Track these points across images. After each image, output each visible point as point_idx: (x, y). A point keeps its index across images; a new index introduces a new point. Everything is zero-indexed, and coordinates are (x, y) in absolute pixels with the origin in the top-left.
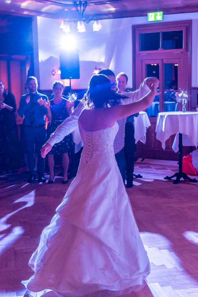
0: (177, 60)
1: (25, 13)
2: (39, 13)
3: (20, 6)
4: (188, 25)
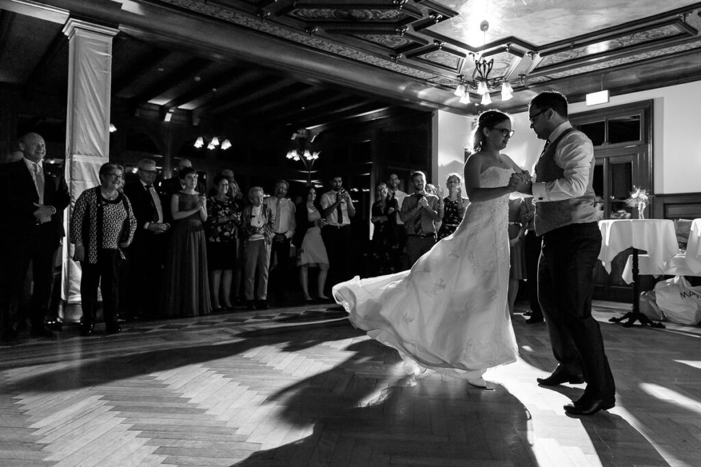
0: (631, 156)
1: (423, 104)
2: (441, 106)
3: (416, 94)
4: (648, 108)
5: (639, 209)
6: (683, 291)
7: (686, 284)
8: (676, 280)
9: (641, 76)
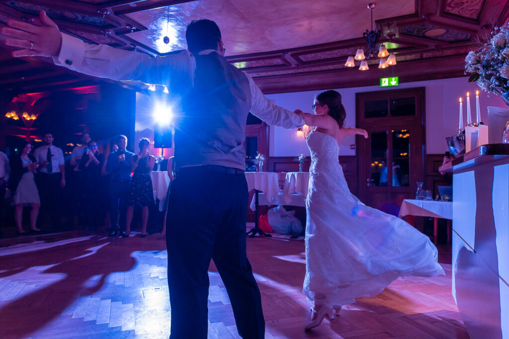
0: (258, 133)
2: (138, 89)
5: (260, 165)
6: (282, 214)
7: (284, 210)
8: (278, 208)
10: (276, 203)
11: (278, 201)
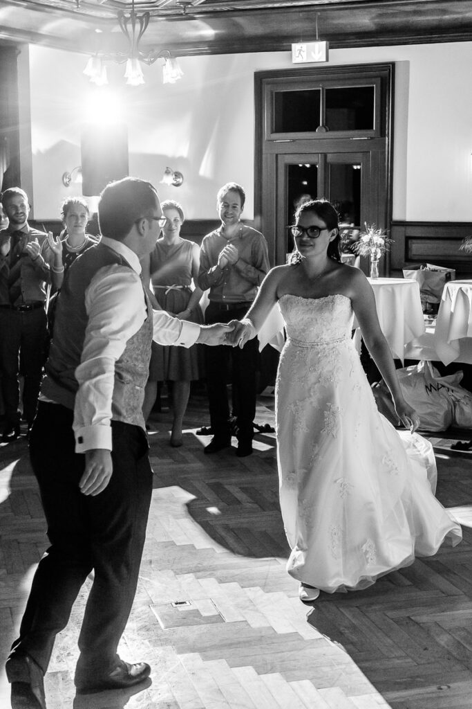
0: (361, 155)
1: (1, 35)
2: (34, 36)
4: (386, 74)
5: (372, 259)
6: (429, 382)
7: (434, 373)
8: (420, 367)
9: (376, 20)
10: (415, 354)
11: (420, 350)
